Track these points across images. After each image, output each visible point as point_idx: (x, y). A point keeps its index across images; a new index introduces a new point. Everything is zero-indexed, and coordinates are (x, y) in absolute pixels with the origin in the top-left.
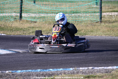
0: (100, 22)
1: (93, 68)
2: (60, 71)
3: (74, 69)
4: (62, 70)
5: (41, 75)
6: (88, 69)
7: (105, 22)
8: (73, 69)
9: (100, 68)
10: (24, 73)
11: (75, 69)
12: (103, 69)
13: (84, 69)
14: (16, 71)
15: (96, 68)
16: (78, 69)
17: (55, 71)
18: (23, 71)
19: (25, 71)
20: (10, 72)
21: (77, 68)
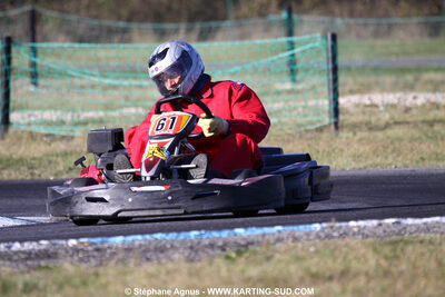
0: (333, 127)
1: (398, 223)
2: (273, 234)
3: (324, 225)
4: (279, 232)
5: (206, 246)
6: (380, 225)
7: (354, 127)
8: (323, 229)
9: (425, 220)
10: (137, 243)
11: (332, 227)
12: (437, 222)
13: (365, 227)
14: (105, 239)
15: (410, 221)
16: (340, 227)
17: (257, 236)
18: (130, 238)
19: (139, 237)
20: (83, 243)
21: (338, 224)
